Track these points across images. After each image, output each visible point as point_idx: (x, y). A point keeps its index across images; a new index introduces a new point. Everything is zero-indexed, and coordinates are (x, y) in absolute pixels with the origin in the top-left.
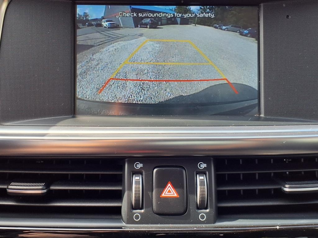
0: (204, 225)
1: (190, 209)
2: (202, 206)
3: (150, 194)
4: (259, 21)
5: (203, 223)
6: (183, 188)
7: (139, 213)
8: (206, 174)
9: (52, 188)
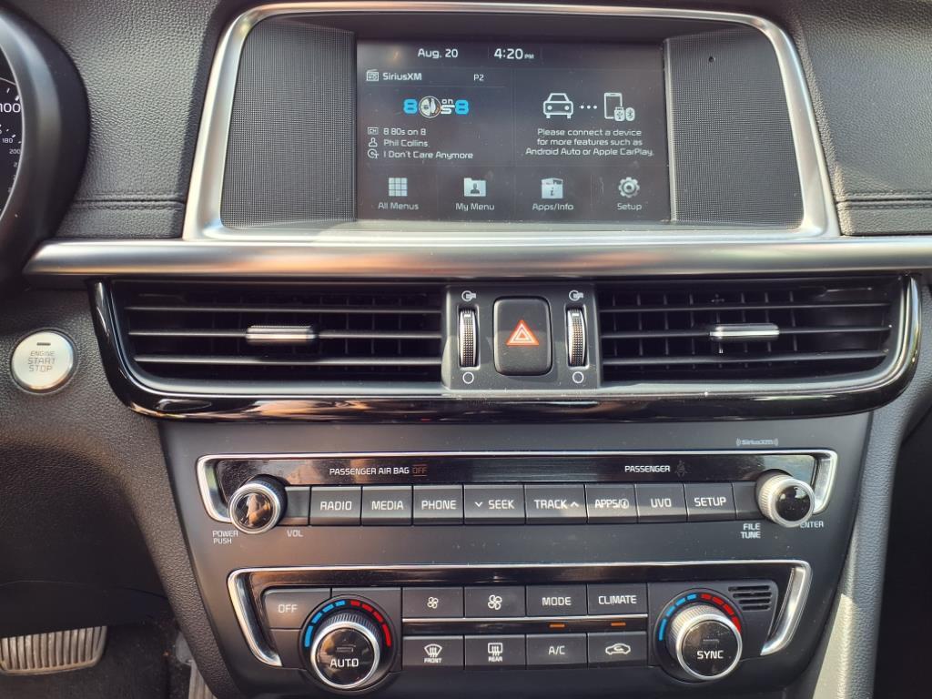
0: (581, 391)
1: (556, 363)
2: (578, 361)
3: (489, 340)
4: (664, 67)
5: (579, 387)
6: (545, 330)
7: (473, 372)
8: (581, 309)
9: (324, 335)
